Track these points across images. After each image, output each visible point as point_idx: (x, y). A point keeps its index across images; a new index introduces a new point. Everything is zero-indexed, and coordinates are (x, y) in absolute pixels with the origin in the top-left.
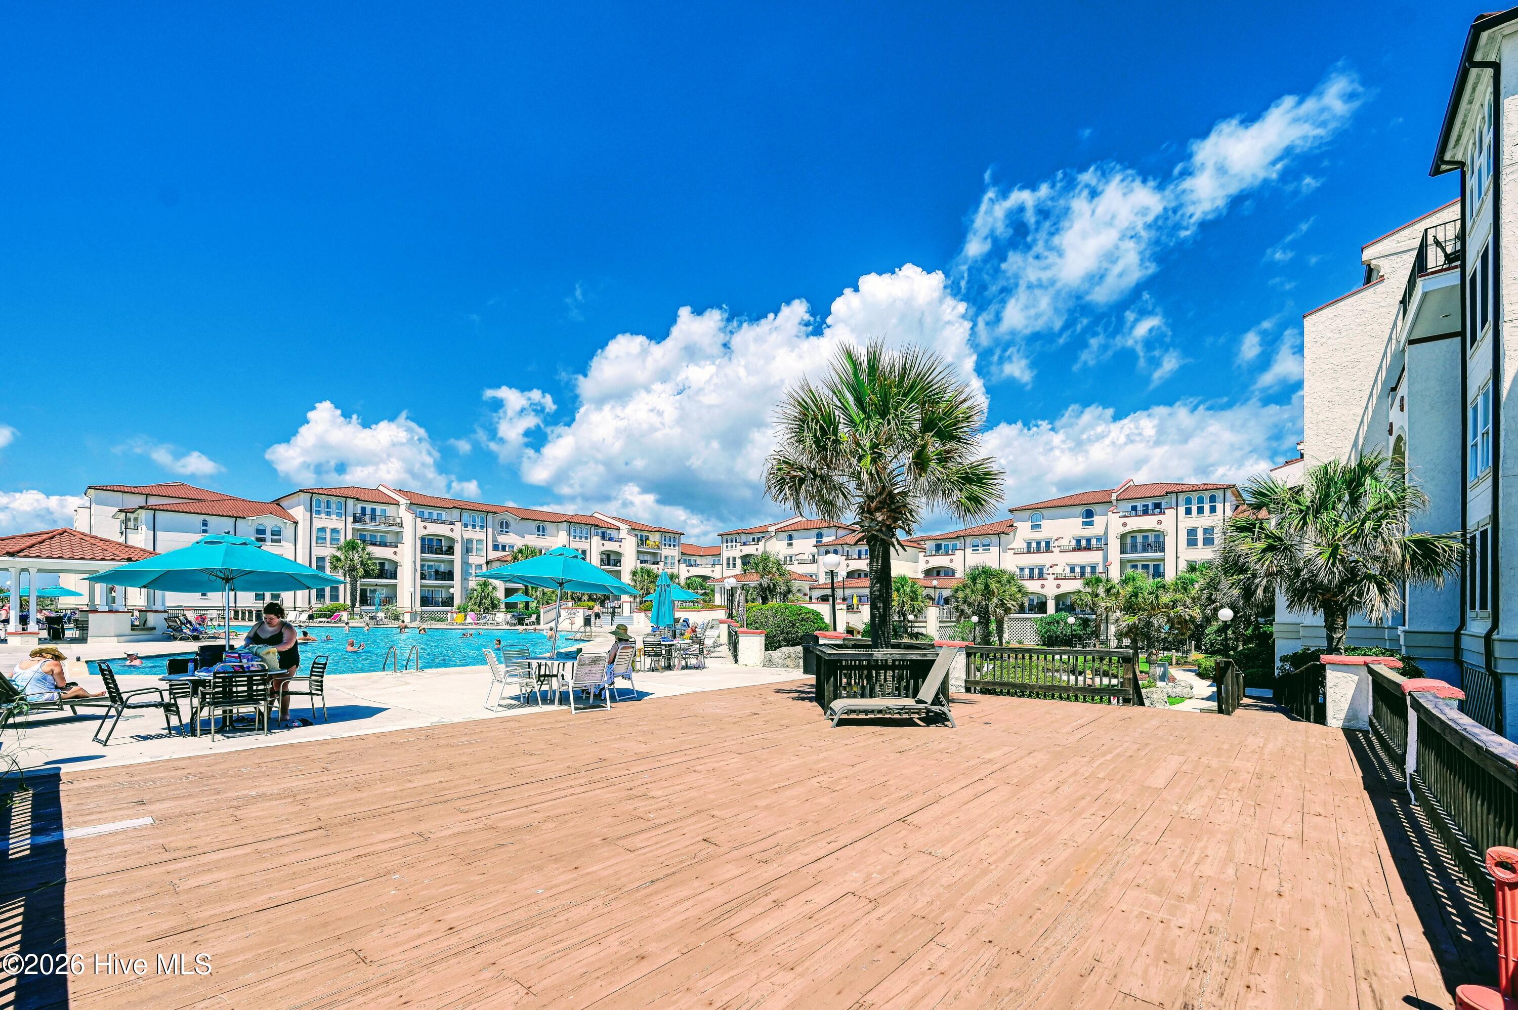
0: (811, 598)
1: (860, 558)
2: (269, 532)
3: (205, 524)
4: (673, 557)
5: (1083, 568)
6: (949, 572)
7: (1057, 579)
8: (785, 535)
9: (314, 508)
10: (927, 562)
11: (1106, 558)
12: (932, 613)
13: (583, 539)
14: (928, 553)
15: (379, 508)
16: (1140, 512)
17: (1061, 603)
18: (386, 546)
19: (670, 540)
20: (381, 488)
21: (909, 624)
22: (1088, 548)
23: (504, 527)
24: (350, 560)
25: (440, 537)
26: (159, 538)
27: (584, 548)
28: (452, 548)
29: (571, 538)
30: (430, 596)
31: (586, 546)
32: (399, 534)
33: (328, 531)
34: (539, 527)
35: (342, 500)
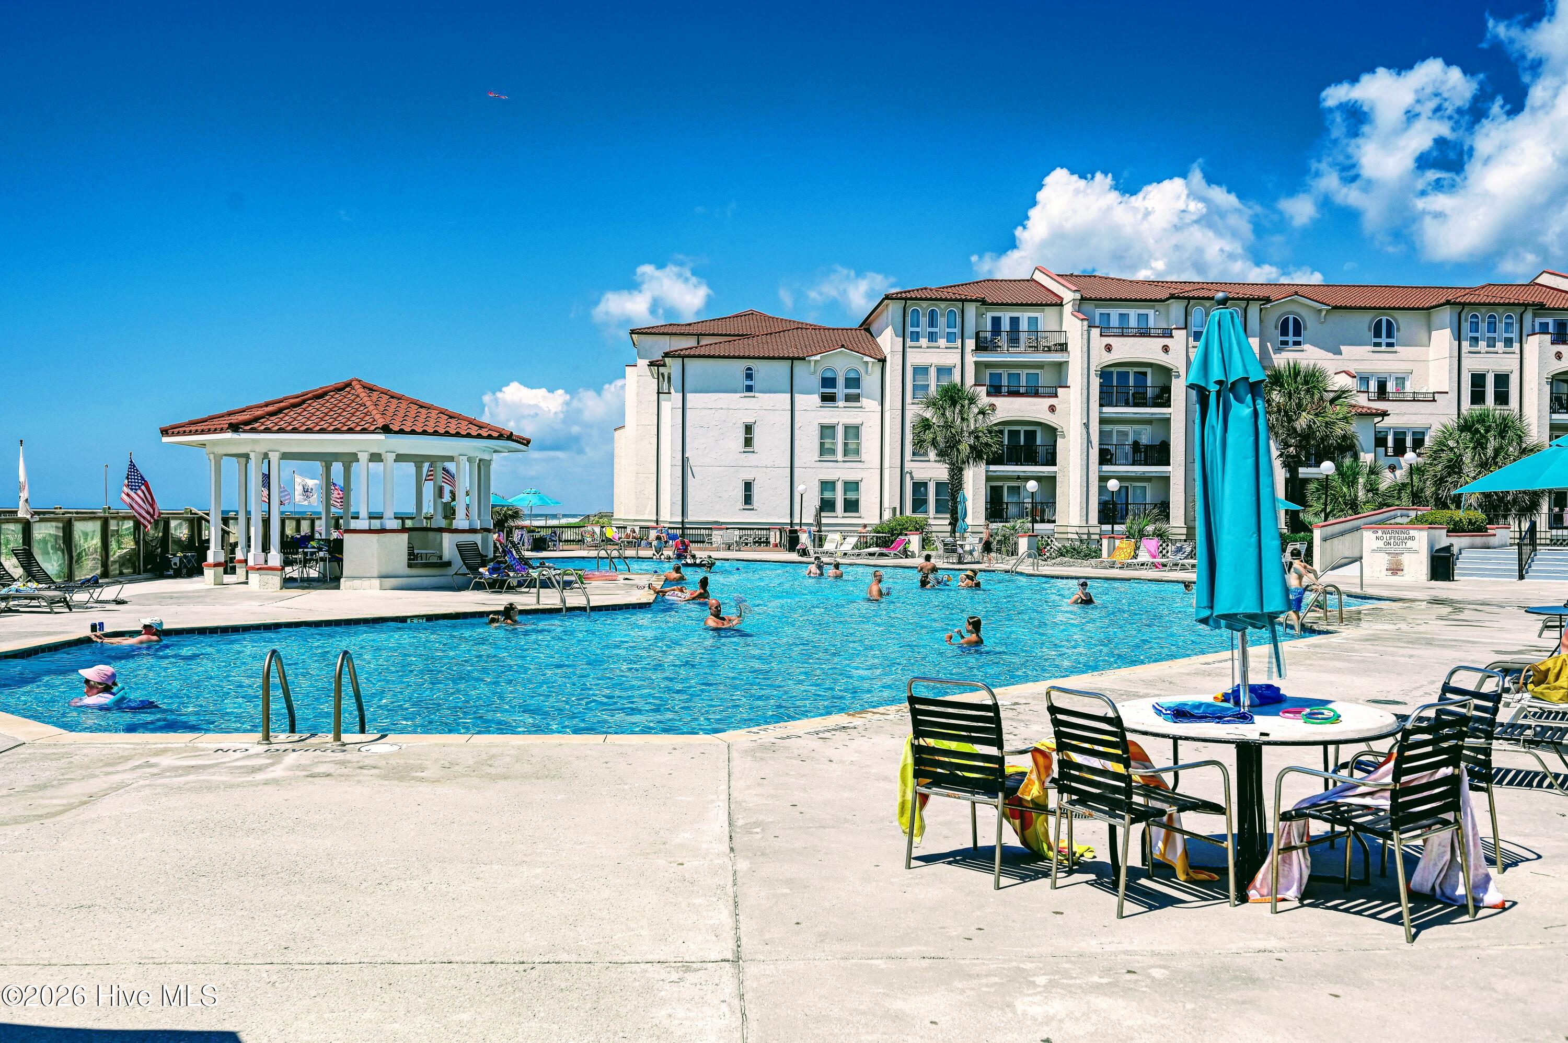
2: (841, 382)
3: (749, 376)
9: (910, 329)
13: (1500, 346)
15: (1024, 316)
18: (1036, 394)
20: (1039, 277)
23: (1291, 330)
24: (947, 426)
25: (1141, 368)
26: (689, 405)
27: (1502, 368)
28: (1167, 389)
29: (1465, 344)
30: (1120, 501)
31: (1503, 361)
32: (1061, 367)
33: (933, 372)
34: (1379, 323)
35: (956, 308)
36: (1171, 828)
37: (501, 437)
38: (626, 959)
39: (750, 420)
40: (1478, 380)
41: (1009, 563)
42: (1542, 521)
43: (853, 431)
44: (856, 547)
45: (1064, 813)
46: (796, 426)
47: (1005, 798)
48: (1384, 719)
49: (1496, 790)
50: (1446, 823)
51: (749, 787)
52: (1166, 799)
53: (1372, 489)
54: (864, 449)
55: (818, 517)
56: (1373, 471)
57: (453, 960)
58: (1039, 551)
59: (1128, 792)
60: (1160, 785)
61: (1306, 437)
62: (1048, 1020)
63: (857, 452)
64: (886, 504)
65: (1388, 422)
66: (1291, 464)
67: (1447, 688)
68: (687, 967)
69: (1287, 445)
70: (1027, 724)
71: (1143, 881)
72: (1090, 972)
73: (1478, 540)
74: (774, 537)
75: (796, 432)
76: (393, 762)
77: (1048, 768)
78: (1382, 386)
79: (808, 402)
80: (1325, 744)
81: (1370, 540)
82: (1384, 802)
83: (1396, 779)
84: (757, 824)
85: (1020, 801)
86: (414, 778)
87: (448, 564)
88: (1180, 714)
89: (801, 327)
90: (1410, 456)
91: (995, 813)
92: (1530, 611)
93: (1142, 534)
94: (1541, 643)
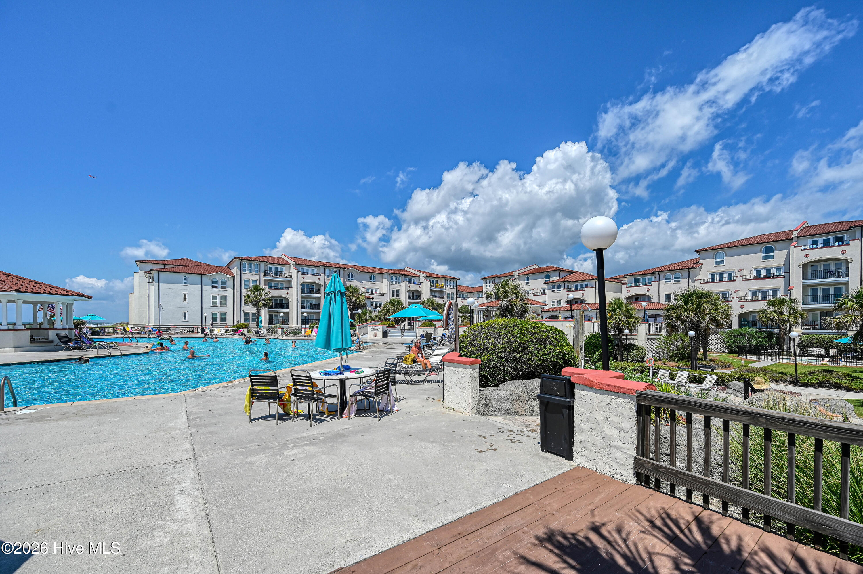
0: (542, 317)
1: (577, 290)
2: (219, 283)
3: (185, 279)
4: (453, 294)
5: (764, 293)
6: (647, 298)
7: (740, 301)
8: (525, 277)
9: (243, 268)
10: (629, 292)
11: (787, 284)
12: (642, 329)
13: (397, 283)
14: (629, 285)
15: (279, 268)
16: (821, 245)
17: (743, 320)
18: (283, 289)
19: (451, 283)
20: (283, 257)
21: (625, 337)
22: (768, 276)
23: (351, 276)
24: (255, 297)
25: (313, 284)
26: (161, 287)
27: (398, 289)
28: (319, 290)
29: (390, 283)
30: (307, 319)
31: (399, 288)
32: (290, 282)
33: (250, 282)
34: (371, 276)
35: (258, 263)
36: (324, 402)
37: (78, 295)
38: (153, 464)
39: (186, 293)
40: (393, 291)
41: (275, 336)
42: (406, 324)
43: (223, 298)
44: (225, 332)
45: (295, 402)
46: (203, 295)
47: (279, 400)
48: (373, 371)
49: (396, 385)
50: (386, 393)
51: (194, 407)
52: (321, 395)
53: (370, 316)
54: (227, 303)
55: (212, 323)
56: (370, 312)
57: (77, 478)
58: (284, 333)
59: (313, 395)
60: (321, 392)
61: (355, 303)
62: (293, 455)
63: (225, 304)
64: (235, 319)
65: (373, 300)
66: (351, 310)
67: (386, 363)
68: (177, 463)
69: (350, 305)
70: (283, 380)
71: (317, 417)
72: (304, 441)
73: (393, 328)
74: (195, 330)
75: (203, 297)
76: (34, 416)
77: (291, 391)
78: (372, 292)
79: (208, 289)
80: (360, 378)
81: (370, 329)
82: (373, 390)
83: (376, 385)
84: (198, 417)
85: (283, 401)
86: (46, 420)
87: (52, 342)
88: (326, 374)
89: (205, 265)
90: (378, 308)
91: (276, 405)
92: (404, 344)
93: (313, 328)
94: (406, 352)
